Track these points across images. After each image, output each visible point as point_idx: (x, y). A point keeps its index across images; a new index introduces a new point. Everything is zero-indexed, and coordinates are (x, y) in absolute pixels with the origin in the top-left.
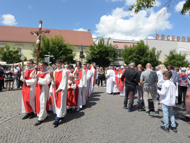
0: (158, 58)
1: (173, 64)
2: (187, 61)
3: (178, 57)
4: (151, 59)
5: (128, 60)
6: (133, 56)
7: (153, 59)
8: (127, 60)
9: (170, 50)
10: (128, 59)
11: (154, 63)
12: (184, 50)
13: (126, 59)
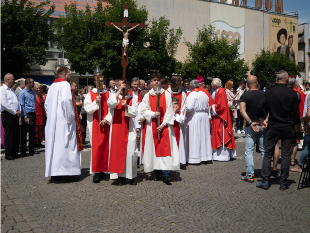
0: (172, 52)
1: (210, 70)
2: (242, 62)
3: (221, 49)
4: (159, 56)
5: (85, 56)
6: (103, 42)
7: (162, 56)
8: (80, 56)
9: (201, 28)
10: (84, 53)
11: (165, 69)
12: (227, 28)
13: (78, 53)
